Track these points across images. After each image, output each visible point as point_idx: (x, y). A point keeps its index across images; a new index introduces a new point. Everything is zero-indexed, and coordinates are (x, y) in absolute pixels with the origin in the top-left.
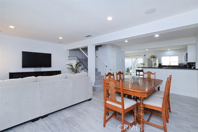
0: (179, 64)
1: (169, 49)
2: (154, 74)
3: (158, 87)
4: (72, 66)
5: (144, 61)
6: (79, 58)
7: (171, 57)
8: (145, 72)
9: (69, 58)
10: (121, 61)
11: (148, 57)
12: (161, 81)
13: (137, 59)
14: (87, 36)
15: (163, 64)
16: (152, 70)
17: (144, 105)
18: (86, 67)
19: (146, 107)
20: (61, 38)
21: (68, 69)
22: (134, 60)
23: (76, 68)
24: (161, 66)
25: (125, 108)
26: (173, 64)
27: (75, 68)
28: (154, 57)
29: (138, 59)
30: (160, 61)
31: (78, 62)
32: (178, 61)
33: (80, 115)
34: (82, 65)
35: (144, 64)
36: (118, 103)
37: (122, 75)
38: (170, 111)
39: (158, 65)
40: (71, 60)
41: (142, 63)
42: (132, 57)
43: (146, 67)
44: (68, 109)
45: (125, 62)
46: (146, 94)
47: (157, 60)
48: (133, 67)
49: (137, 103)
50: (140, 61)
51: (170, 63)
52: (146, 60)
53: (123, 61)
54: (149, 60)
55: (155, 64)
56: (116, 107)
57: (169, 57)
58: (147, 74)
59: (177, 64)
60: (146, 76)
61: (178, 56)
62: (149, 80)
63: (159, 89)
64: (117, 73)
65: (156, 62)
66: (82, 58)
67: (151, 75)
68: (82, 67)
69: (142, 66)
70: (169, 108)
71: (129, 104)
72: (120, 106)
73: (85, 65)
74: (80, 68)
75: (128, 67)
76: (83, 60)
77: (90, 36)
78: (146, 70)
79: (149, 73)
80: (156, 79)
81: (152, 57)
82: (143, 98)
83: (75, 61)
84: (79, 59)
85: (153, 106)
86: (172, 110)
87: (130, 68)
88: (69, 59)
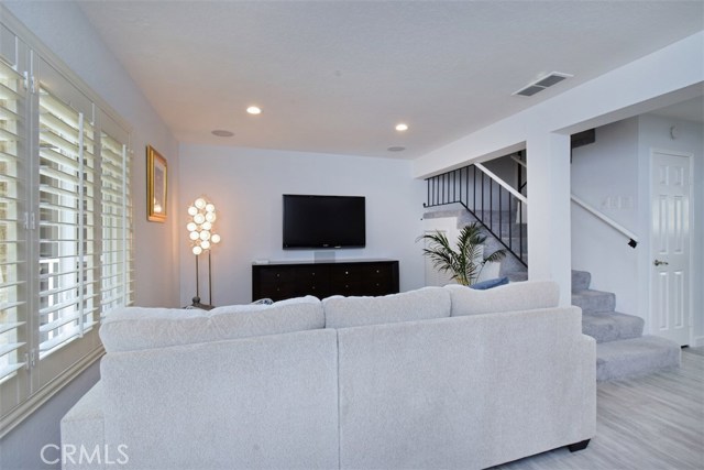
4: (443, 241)
6: (471, 207)
9: (427, 210)
14: (530, 91)
18: (509, 249)
20: (402, 127)
21: (428, 257)
23: (461, 250)
27: (459, 252)
31: (468, 224)
34: (490, 240)
40: (433, 217)
66: (487, 207)
68: (492, 245)
73: (505, 240)
74: (480, 249)
76: (496, 217)
83: (454, 220)
84: (473, 214)
88: (427, 216)
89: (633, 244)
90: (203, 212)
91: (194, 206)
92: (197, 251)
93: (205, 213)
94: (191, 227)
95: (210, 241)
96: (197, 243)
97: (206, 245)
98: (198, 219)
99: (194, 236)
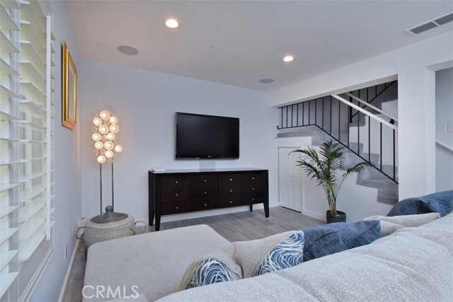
9: (279, 132)
31: (324, 142)
34: (346, 155)
40: (287, 136)
68: (348, 159)
84: (329, 134)
90: (106, 123)
91: (99, 117)
92: (101, 159)
93: (109, 125)
94: (95, 137)
95: (113, 150)
96: (101, 152)
97: (109, 154)
98: (103, 130)
99: (98, 145)
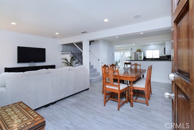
0: (160, 57)
1: (152, 44)
2: (140, 65)
3: (142, 74)
4: (67, 60)
5: (131, 54)
6: (73, 52)
7: (154, 51)
8: (133, 64)
10: (111, 55)
11: (134, 50)
12: (145, 71)
13: (124, 52)
14: (83, 33)
15: (147, 57)
16: (138, 63)
17: (133, 87)
18: (80, 61)
19: (134, 89)
20: (57, 34)
21: (63, 63)
22: (122, 53)
23: (71, 62)
24: (145, 59)
25: (121, 89)
26: (155, 57)
28: (139, 51)
29: (126, 52)
30: (144, 54)
31: (72, 56)
32: (159, 54)
33: (83, 100)
34: (77, 60)
35: (131, 57)
36: (116, 86)
37: (114, 67)
38: (151, 93)
39: (143, 58)
40: (64, 54)
41: (129, 56)
42: (120, 51)
43: (133, 60)
44: (71, 97)
45: (114, 55)
46: (135, 78)
47: (142, 53)
48: (121, 61)
49: (128, 86)
50: (128, 54)
51: (153, 56)
52: (133, 53)
53: (113, 55)
54: (135, 53)
55: (141, 57)
56: (114, 89)
57: (152, 51)
58: (134, 66)
59: (158, 57)
60: (133, 67)
61: (159, 49)
62: (136, 70)
63: (143, 77)
64: (111, 65)
65: (141, 55)
66: (76, 53)
67: (138, 66)
68: (77, 61)
69: (129, 59)
70: (151, 91)
71: (123, 87)
72: (117, 88)
73: (79, 59)
74: (74, 61)
75: (117, 61)
76: (77, 55)
77: (86, 32)
78: (133, 63)
79: (136, 65)
80: (141, 69)
81: (138, 51)
82: (132, 82)
83: (69, 55)
84: (73, 54)
85: (139, 88)
86: (152, 92)
87: (118, 61)
88: (62, 54)
89: (99, 60)
